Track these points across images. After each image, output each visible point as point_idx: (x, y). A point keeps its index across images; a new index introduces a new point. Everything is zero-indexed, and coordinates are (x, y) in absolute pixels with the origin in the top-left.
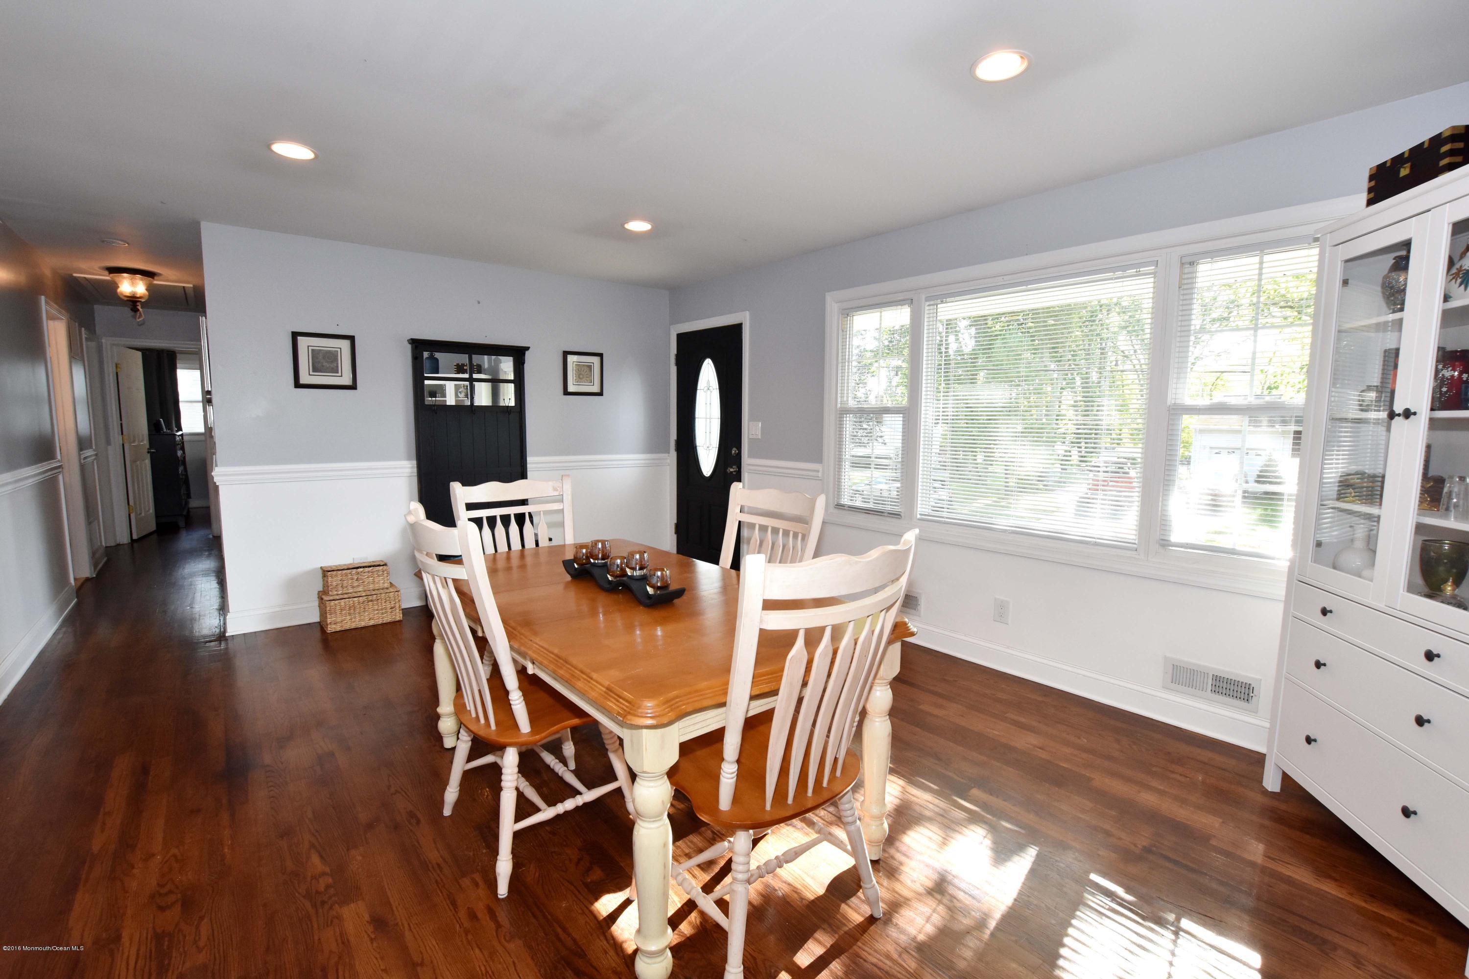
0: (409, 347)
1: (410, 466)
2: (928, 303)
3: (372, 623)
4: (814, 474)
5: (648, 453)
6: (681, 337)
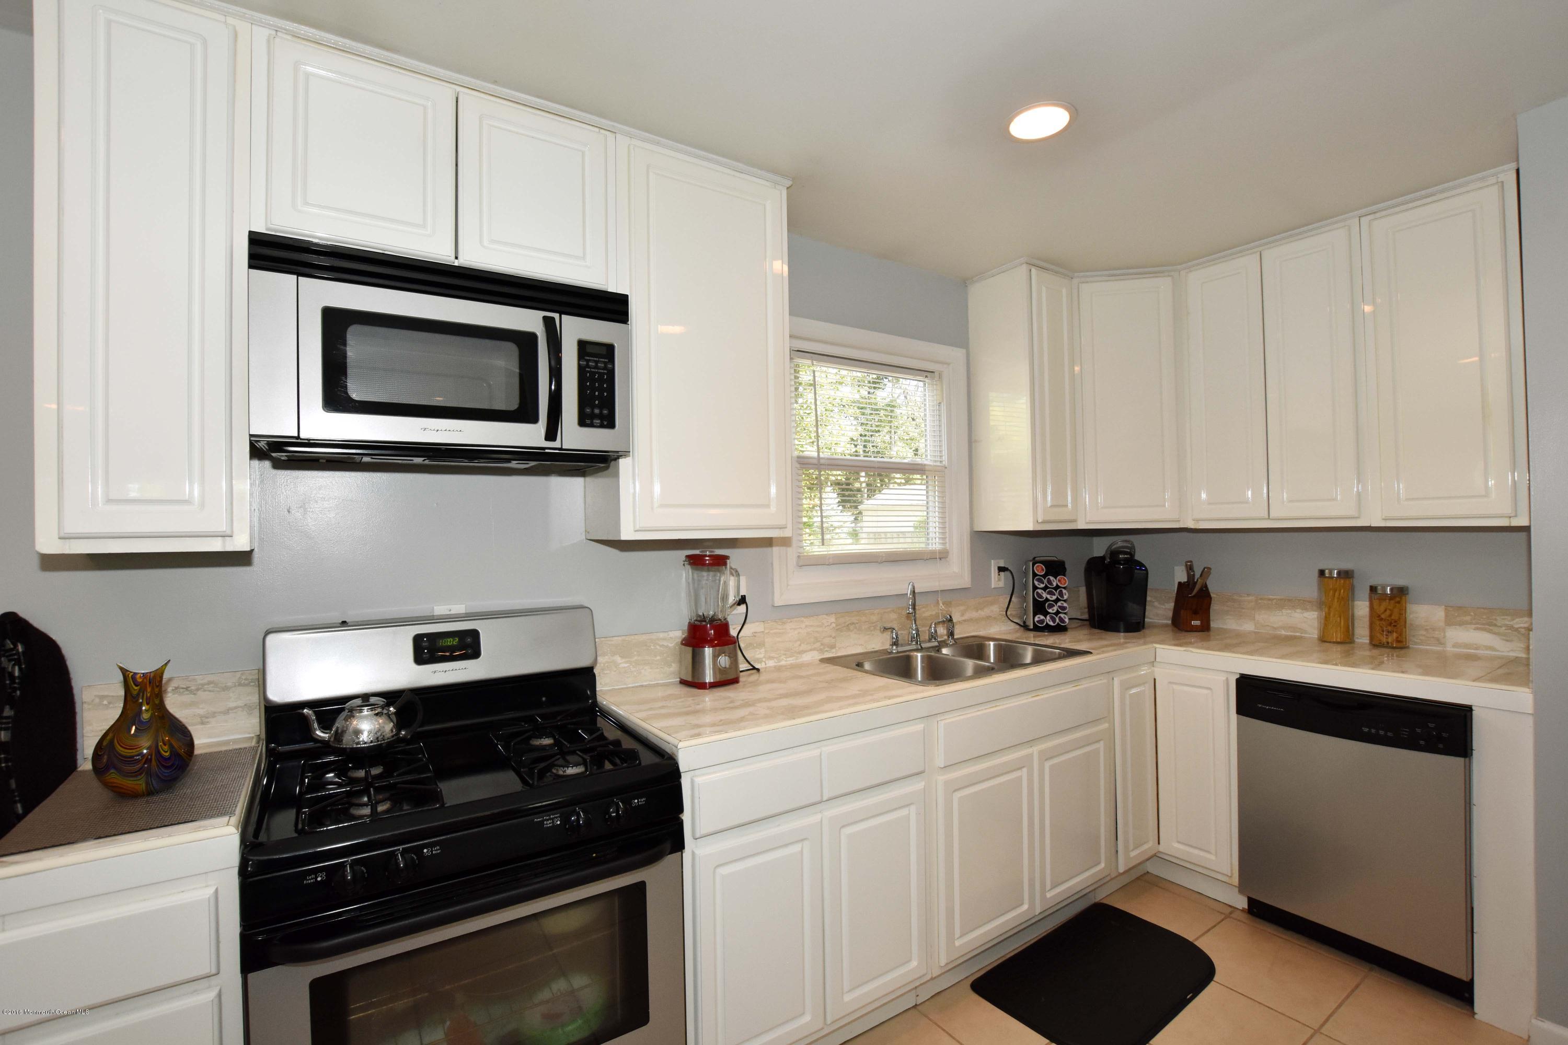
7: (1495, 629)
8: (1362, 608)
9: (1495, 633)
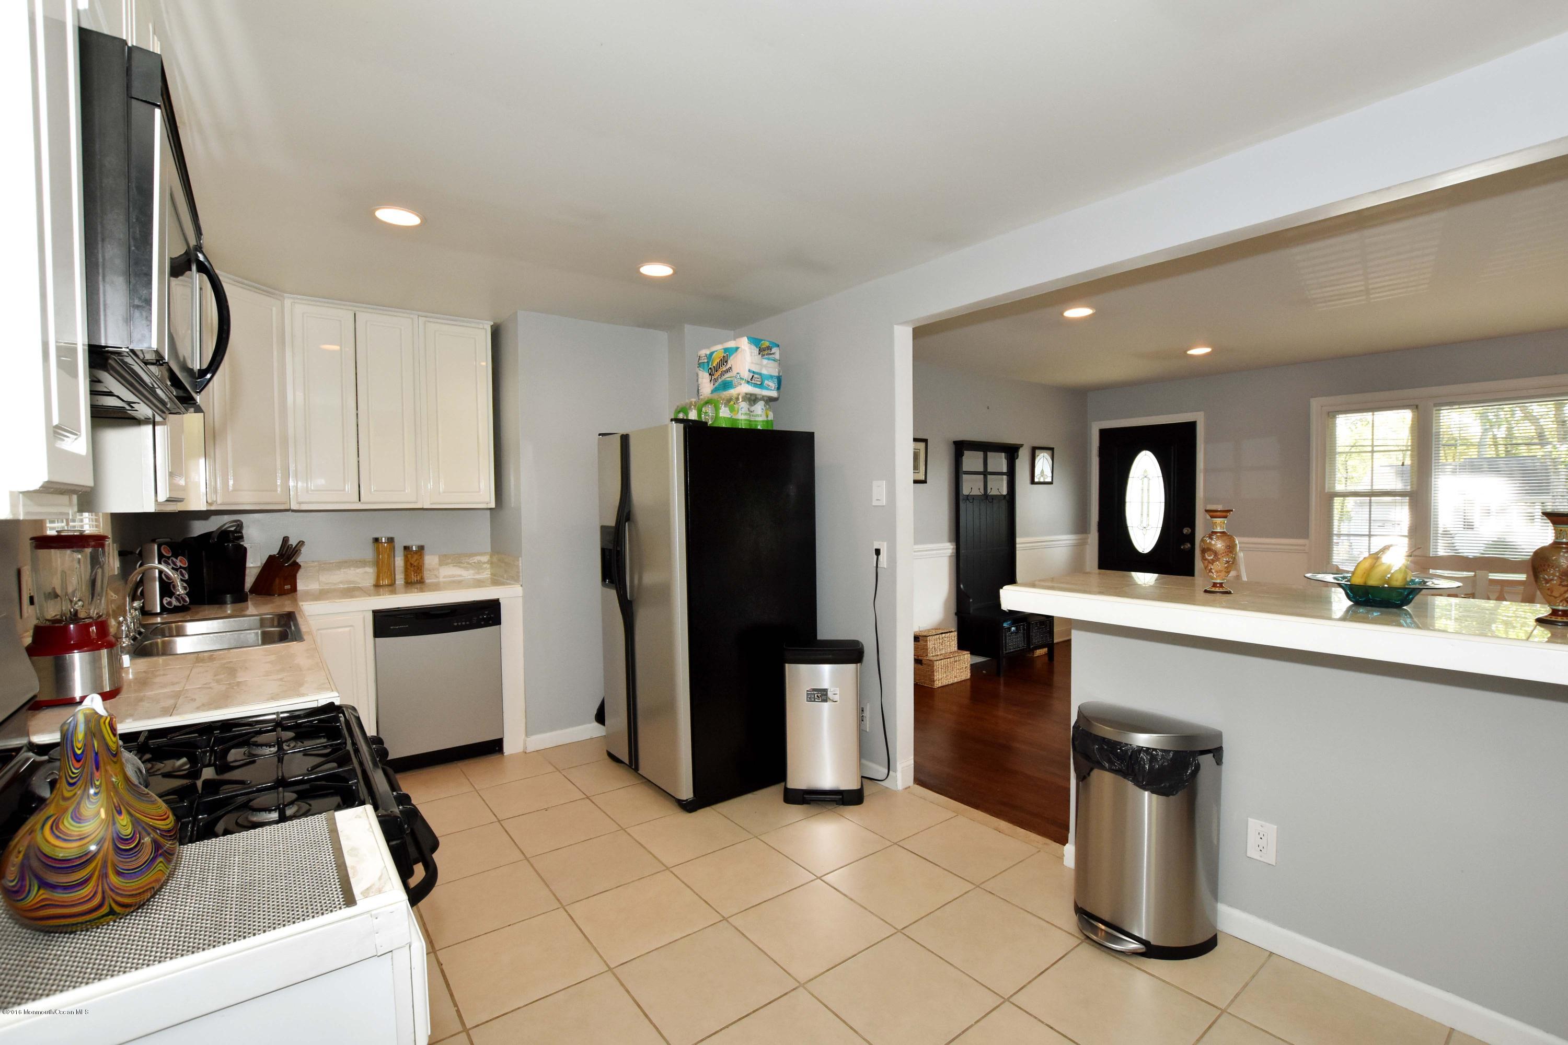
0: (953, 447)
1: (952, 547)
2: (1435, 409)
3: (956, 680)
4: (1302, 548)
5: (1078, 533)
6: (1104, 433)
7: (462, 565)
8: (399, 561)
9: (462, 567)
